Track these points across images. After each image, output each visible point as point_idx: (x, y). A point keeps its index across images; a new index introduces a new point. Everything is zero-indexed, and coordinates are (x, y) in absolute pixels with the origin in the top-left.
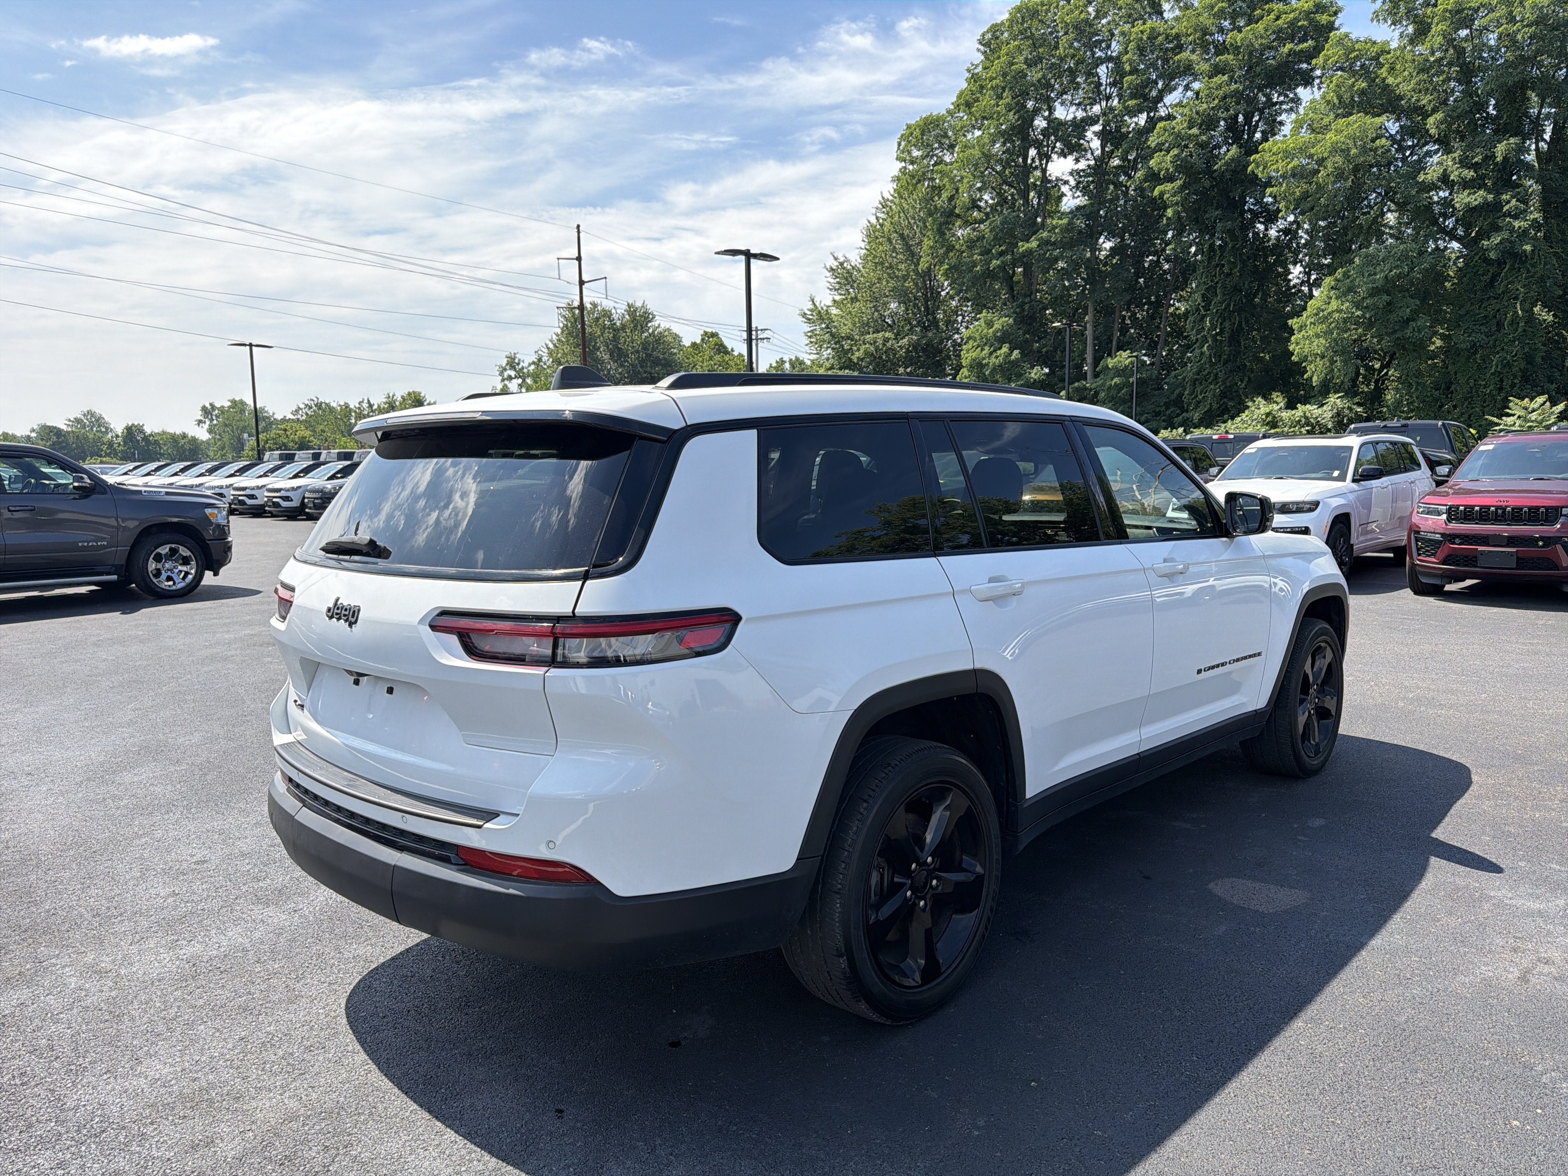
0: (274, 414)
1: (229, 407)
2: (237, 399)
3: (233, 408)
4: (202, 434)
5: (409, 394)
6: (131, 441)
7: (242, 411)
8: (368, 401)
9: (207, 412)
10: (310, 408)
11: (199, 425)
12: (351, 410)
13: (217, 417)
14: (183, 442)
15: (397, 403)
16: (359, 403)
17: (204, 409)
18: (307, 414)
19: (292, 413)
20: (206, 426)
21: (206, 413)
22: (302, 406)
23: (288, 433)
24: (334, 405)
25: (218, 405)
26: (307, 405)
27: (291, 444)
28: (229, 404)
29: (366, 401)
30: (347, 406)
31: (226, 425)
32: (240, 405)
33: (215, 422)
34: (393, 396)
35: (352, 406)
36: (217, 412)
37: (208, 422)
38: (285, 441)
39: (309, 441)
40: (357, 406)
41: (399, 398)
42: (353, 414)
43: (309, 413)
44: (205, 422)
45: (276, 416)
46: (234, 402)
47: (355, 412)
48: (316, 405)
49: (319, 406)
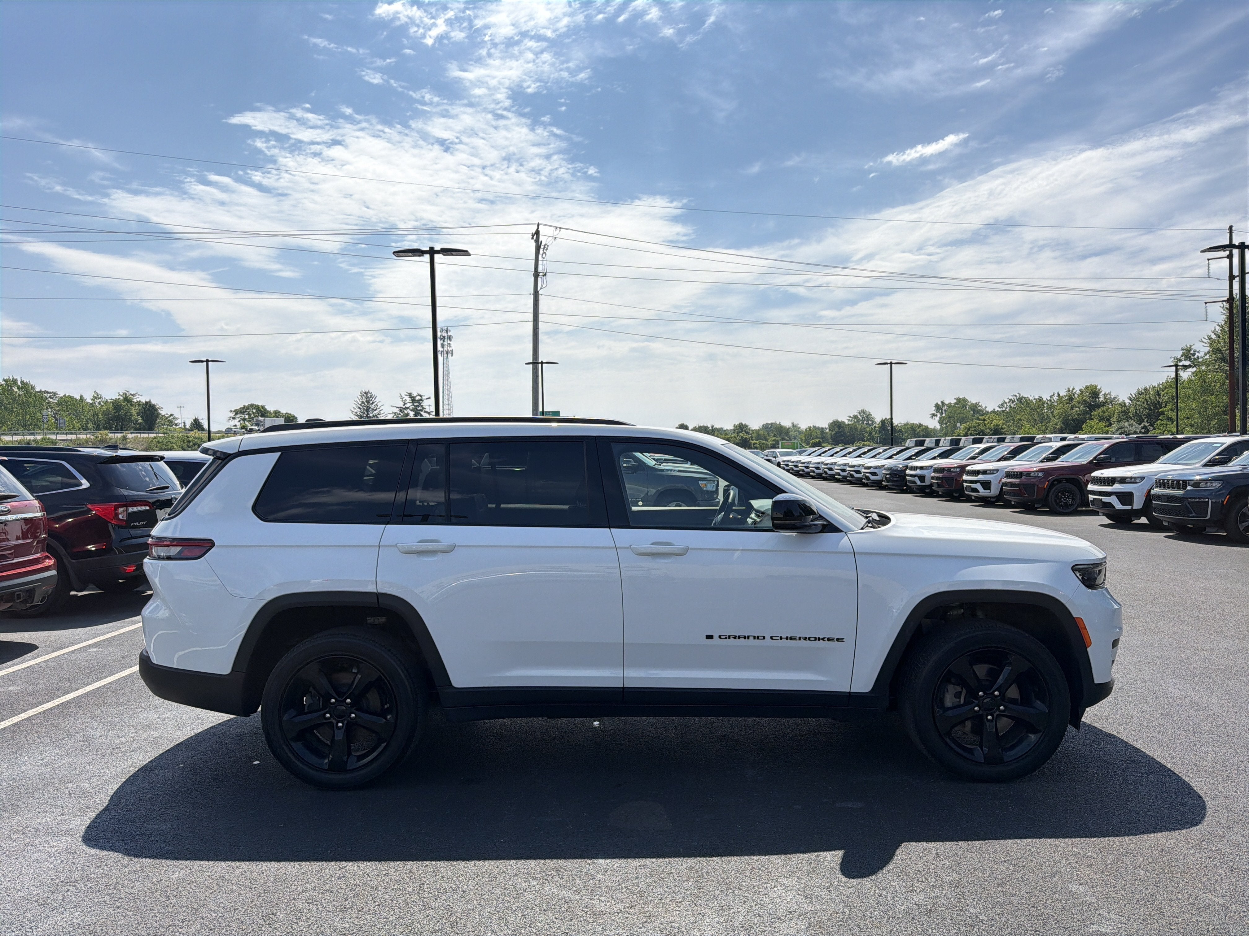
0: (986, 407)
1: (955, 404)
2: (961, 397)
3: (958, 404)
4: (934, 424)
5: (1087, 387)
6: (884, 430)
7: (964, 406)
8: (1058, 394)
9: (938, 407)
10: (1013, 402)
11: (932, 417)
12: (1043, 403)
13: (945, 411)
14: (918, 430)
15: (1076, 396)
16: (1051, 397)
17: (937, 406)
18: (1010, 407)
19: (999, 407)
20: (937, 418)
21: (938, 409)
22: (1007, 401)
23: (986, 422)
24: (1031, 398)
25: (947, 402)
26: (1010, 400)
27: (988, 431)
28: (955, 401)
29: (1056, 394)
30: (1040, 399)
31: (950, 417)
32: (962, 402)
33: (944, 415)
34: (1073, 390)
35: (1045, 399)
36: (946, 407)
37: (939, 415)
38: (983, 428)
39: (1002, 428)
40: (1049, 398)
41: (1078, 392)
42: (1045, 405)
43: (1012, 405)
44: (936, 415)
45: (987, 409)
46: (959, 400)
47: (1047, 404)
48: (1018, 400)
49: (1020, 400)
